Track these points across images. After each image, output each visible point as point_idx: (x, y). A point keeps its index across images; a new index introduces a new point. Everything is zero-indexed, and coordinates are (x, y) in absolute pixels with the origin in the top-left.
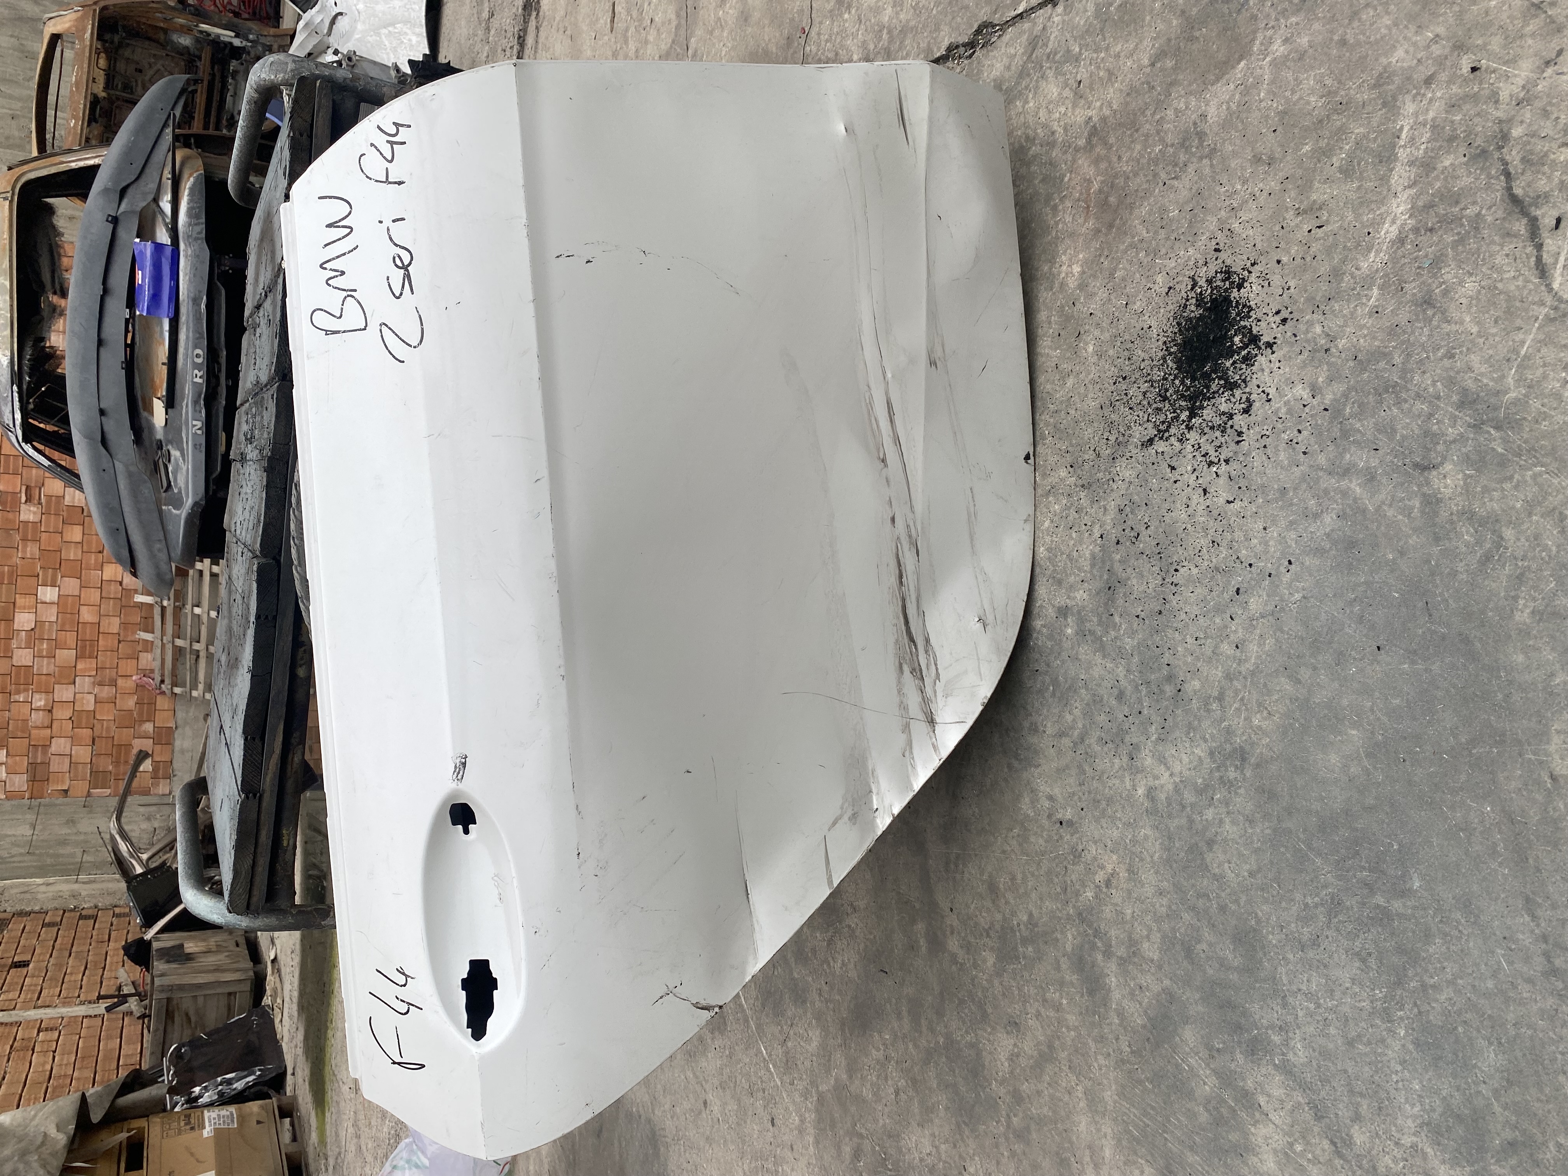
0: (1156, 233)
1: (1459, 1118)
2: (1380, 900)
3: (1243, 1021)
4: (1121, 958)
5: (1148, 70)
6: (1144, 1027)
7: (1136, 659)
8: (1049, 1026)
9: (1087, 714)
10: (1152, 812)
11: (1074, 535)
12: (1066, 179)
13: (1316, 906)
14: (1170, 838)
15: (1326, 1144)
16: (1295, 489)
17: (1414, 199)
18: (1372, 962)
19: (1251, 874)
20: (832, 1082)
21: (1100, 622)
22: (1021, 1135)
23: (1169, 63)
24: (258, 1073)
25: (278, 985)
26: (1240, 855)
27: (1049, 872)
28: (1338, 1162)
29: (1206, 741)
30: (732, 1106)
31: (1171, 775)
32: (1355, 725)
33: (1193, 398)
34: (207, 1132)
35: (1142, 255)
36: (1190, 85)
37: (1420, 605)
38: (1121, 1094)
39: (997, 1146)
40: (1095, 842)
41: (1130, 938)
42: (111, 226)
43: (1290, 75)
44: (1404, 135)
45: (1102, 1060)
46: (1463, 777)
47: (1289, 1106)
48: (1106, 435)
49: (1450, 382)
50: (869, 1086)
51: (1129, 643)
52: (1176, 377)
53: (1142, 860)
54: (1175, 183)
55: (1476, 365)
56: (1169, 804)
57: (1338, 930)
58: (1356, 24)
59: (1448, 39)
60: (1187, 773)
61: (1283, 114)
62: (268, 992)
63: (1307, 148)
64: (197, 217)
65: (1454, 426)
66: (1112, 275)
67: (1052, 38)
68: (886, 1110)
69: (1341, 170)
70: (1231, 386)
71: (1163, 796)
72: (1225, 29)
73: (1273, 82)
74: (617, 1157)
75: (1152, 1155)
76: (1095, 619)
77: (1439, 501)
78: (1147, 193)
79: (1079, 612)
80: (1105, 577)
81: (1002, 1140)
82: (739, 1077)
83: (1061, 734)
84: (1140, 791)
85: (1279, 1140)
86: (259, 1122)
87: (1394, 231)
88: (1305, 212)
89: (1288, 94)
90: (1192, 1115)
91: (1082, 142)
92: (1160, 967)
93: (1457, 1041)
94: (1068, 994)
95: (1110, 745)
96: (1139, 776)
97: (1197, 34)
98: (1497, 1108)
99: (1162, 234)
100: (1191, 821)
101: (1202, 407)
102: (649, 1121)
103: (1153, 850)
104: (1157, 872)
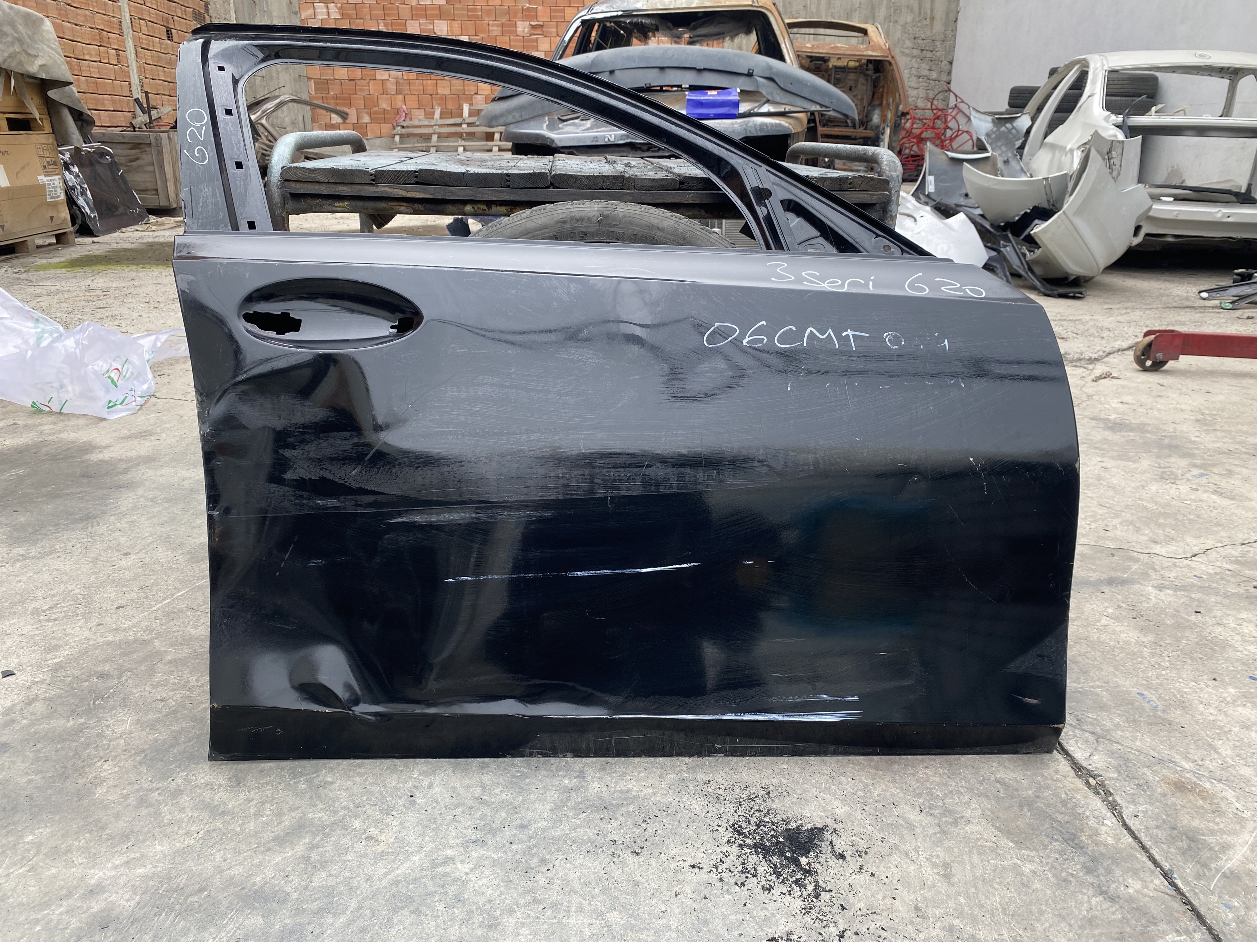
0: (878, 801)
4: (309, 857)
6: (254, 884)
8: (241, 809)
9: (503, 804)
10: (434, 864)
11: (642, 775)
14: (414, 880)
16: (709, 932)
20: (163, 649)
21: (578, 804)
22: (143, 801)
23: (1001, 793)
24: (92, 216)
25: (167, 226)
27: (371, 793)
29: (499, 896)
30: (128, 575)
31: (467, 874)
33: (762, 845)
34: (42, 179)
35: (860, 793)
36: (989, 810)
39: (129, 784)
40: (401, 824)
41: (327, 862)
42: (746, 72)
43: (1010, 879)
45: (220, 854)
50: (164, 677)
51: (566, 827)
52: (776, 831)
53: (393, 861)
54: (917, 810)
56: (443, 875)
58: (1056, 920)
60: (470, 885)
62: (159, 219)
68: (146, 694)
70: (777, 872)
72: (1033, 829)
75: (144, 906)
78: (905, 790)
79: (582, 787)
80: (614, 802)
81: (136, 787)
82: (154, 578)
83: (483, 787)
84: (449, 852)
86: (52, 218)
89: (997, 880)
92: (306, 888)
94: (271, 820)
95: (482, 824)
96: (461, 849)
99: (878, 806)
100: (432, 894)
101: (757, 853)
102: (104, 513)
103: (403, 869)
104: (386, 875)
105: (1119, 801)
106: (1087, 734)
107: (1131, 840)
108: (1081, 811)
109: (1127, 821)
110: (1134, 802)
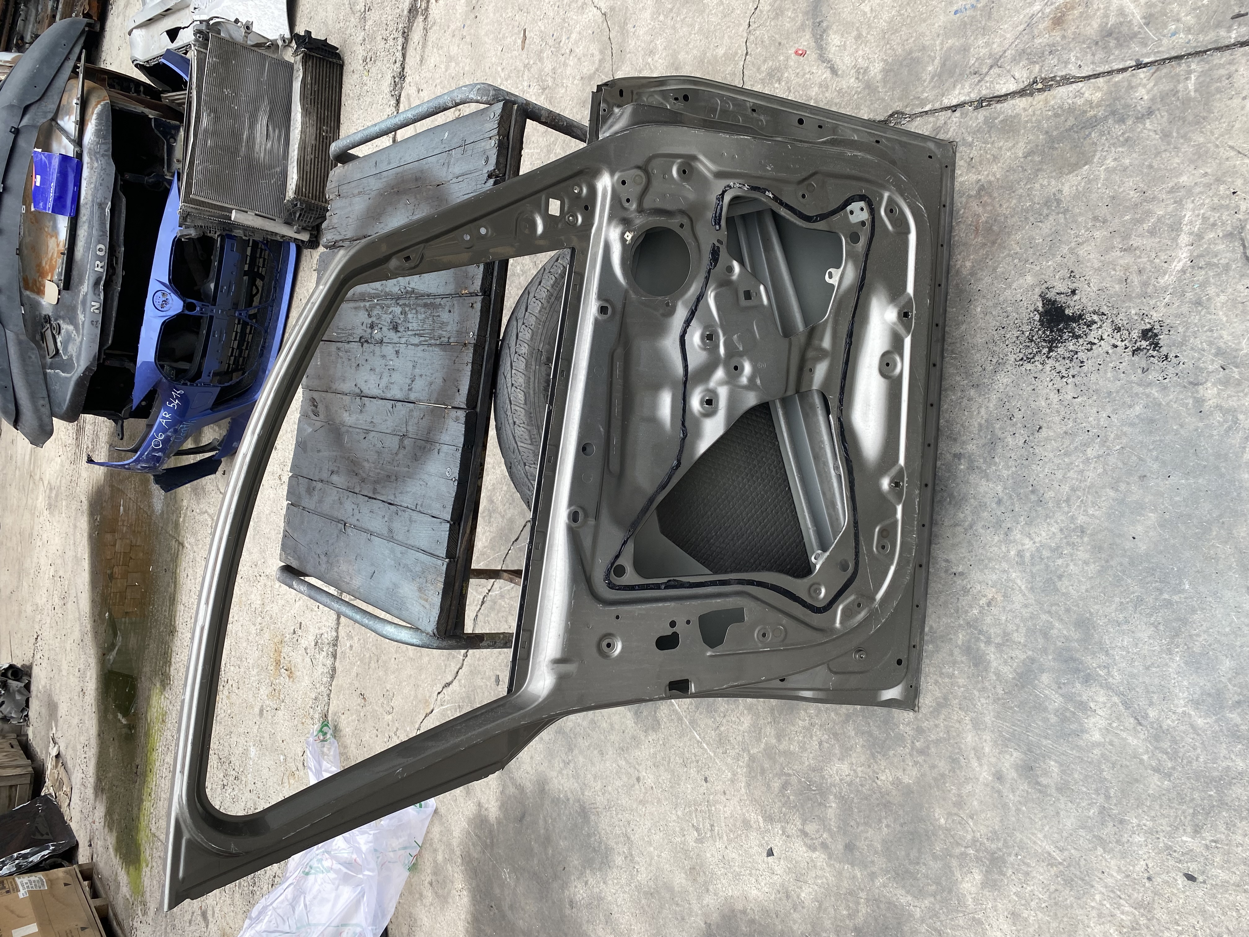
0: (1026, 250)
1: (1209, 695)
2: (1166, 596)
3: (1080, 666)
4: (998, 644)
5: (1022, 160)
6: (1014, 678)
7: (1011, 481)
8: (944, 688)
10: (1021, 563)
11: (966, 413)
12: (961, 212)
13: (1128, 603)
14: (1032, 577)
15: (1132, 720)
16: (1118, 392)
17: (1191, 252)
18: (1161, 627)
19: (1087, 591)
20: (763, 746)
21: (985, 461)
22: (921, 752)
23: (1037, 159)
24: (51, 848)
25: (64, 776)
26: (1079, 581)
27: (946, 601)
28: (1139, 728)
29: (1058, 523)
30: (666, 776)
31: (1034, 543)
32: (1152, 511)
33: (1051, 341)
34: (22, 893)
35: (1016, 261)
36: (1051, 172)
37: (1192, 451)
38: (997, 717)
40: (980, 583)
41: (1004, 633)
42: (13, 136)
43: (1117, 178)
44: (1186, 219)
45: (983, 701)
46: (1214, 533)
47: (1109, 705)
48: (990, 358)
49: (1211, 343)
50: (795, 743)
51: (1005, 473)
52: (1039, 330)
53: (1013, 589)
54: (1040, 224)
55: (1225, 336)
56: (1032, 558)
57: (1141, 614)
58: (1159, 158)
59: (1213, 176)
60: (1044, 541)
61: (1113, 198)
62: (48, 783)
63: (1127, 217)
64: (104, 137)
65: (1212, 364)
66: (994, 269)
67: (951, 130)
68: (811, 755)
69: (1148, 231)
70: (1078, 337)
71: (1028, 555)
72: (1076, 147)
73: (1106, 179)
74: (542, 831)
75: (1019, 746)
76: (982, 460)
77: (1204, 401)
78: (1020, 228)
79: (970, 457)
80: (989, 437)
81: (908, 757)
82: (673, 756)
84: (1012, 553)
85: (1102, 723)
86: (66, 885)
87: (1179, 266)
88: (1125, 250)
89: (1116, 187)
90: (1046, 720)
91: (973, 193)
92: (1025, 646)
93: (1209, 658)
94: (959, 668)
95: (991, 529)
96: (1012, 545)
97: (1057, 146)
98: (1230, 686)
99: (1031, 251)
100: (1047, 566)
101: (1057, 347)
102: (578, 801)
103: (1021, 583)
104: (1024, 595)
105: (1064, 73)
106: (991, 72)
107: (1101, 80)
108: (1067, 106)
109: (1083, 75)
110: (1067, 63)
